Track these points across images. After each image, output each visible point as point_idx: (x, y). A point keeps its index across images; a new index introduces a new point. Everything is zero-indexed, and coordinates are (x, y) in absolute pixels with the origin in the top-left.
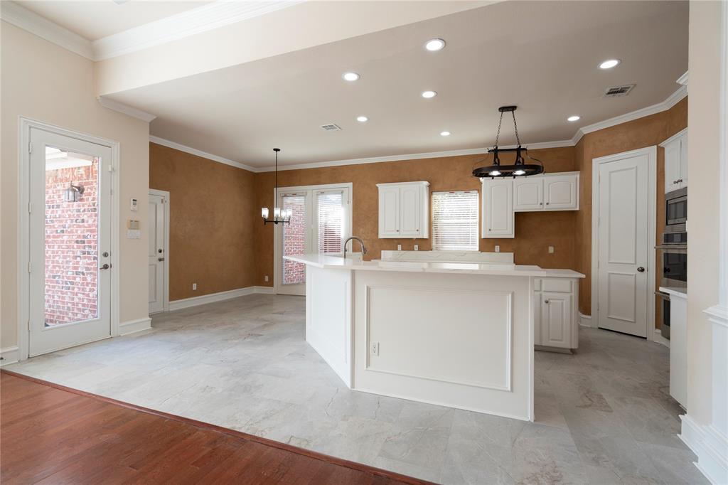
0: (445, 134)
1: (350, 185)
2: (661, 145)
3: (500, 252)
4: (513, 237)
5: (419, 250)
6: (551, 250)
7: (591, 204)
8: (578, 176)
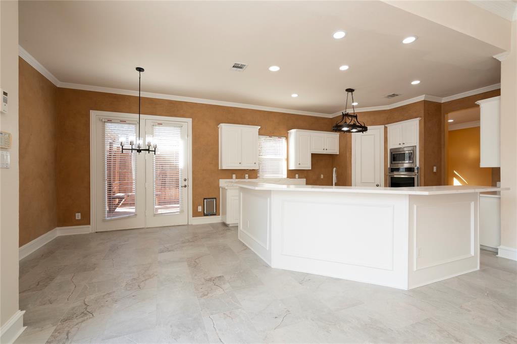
0: (295, 95)
1: (190, 120)
2: (386, 125)
3: (299, 178)
4: (310, 169)
5: (249, 178)
6: (322, 176)
7: (351, 151)
8: (338, 135)
